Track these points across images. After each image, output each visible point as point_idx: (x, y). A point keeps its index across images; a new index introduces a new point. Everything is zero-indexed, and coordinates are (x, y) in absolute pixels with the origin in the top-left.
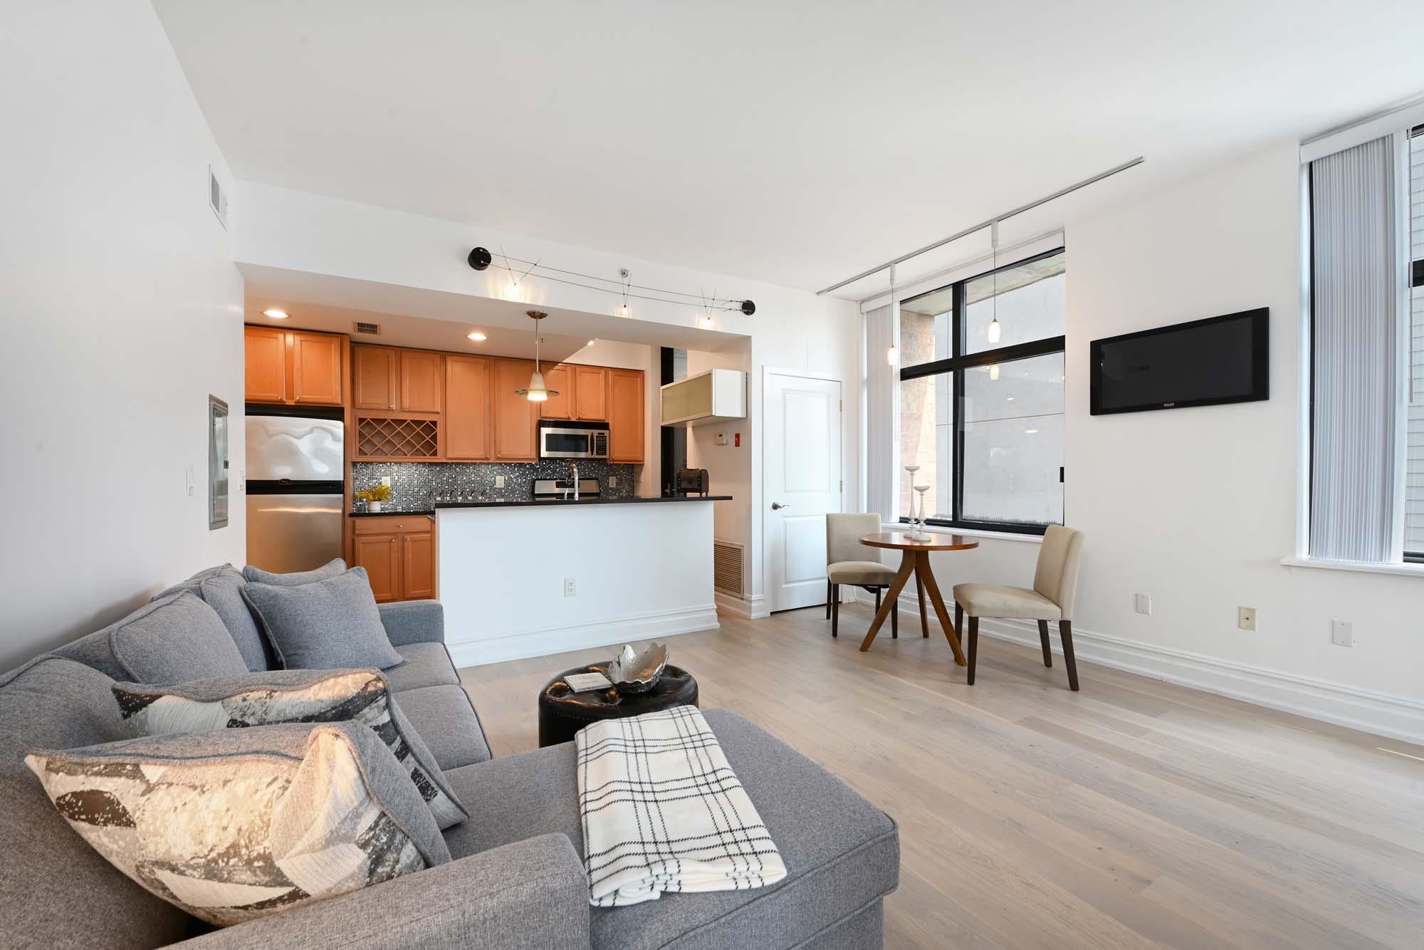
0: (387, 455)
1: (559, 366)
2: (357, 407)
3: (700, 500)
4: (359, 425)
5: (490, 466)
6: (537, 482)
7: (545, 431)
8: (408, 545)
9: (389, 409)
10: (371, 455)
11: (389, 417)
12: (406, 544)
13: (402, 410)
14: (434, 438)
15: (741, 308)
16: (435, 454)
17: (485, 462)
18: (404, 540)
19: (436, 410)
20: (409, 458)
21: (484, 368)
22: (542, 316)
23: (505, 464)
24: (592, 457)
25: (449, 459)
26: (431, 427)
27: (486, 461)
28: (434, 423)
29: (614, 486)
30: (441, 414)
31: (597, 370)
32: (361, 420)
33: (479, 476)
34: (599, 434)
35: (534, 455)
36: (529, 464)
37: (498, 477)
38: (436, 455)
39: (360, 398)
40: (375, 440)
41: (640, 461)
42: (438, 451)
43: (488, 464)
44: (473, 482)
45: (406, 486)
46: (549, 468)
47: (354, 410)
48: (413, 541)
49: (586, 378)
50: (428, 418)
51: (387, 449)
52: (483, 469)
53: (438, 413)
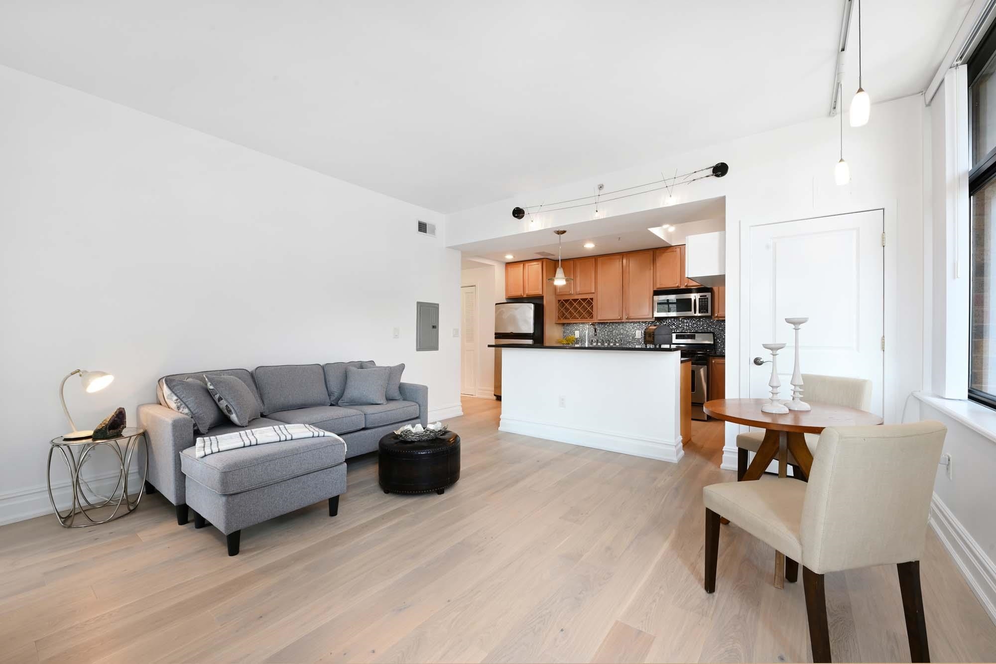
0: (569, 319)
2: (557, 294)
3: (659, 351)
4: (558, 303)
5: (632, 324)
7: (657, 298)
9: (571, 294)
10: (563, 319)
11: (571, 298)
13: (577, 293)
14: (592, 308)
15: (712, 173)
19: (592, 292)
20: (585, 320)
21: (619, 261)
22: (564, 232)
23: (642, 322)
24: (696, 315)
25: (601, 320)
26: (590, 302)
27: (620, 321)
28: (592, 299)
30: (595, 293)
32: (559, 301)
33: (626, 330)
34: (701, 296)
35: (651, 315)
37: (637, 331)
38: (593, 318)
40: (565, 312)
42: (594, 316)
44: (622, 334)
45: (586, 336)
46: (674, 324)
47: (555, 296)
50: (588, 297)
51: (569, 316)
52: (628, 325)
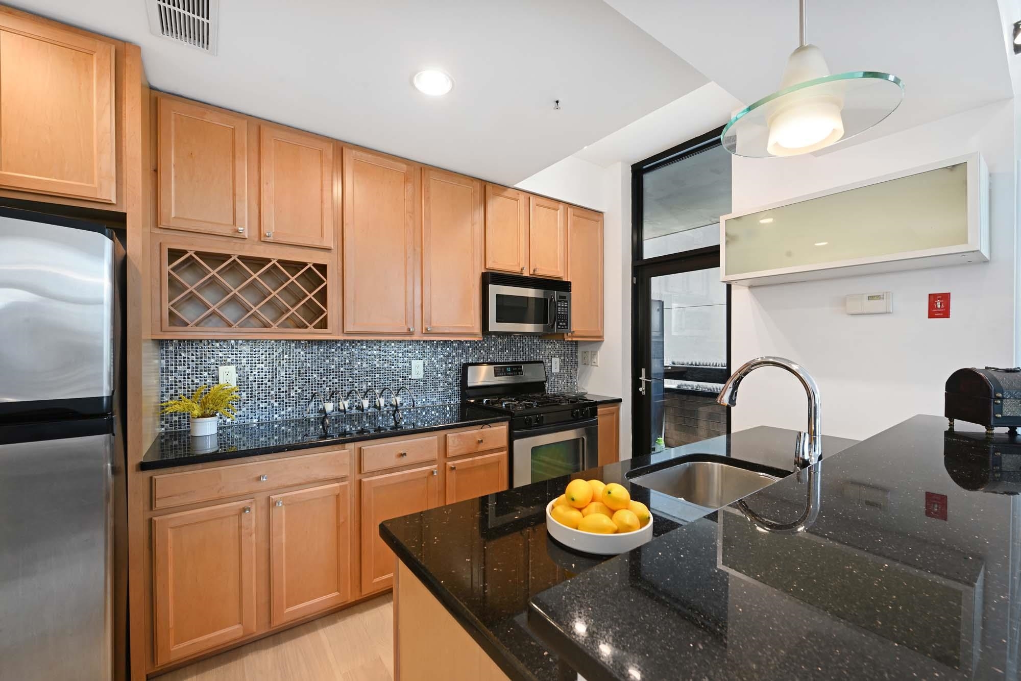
0: (230, 325)
1: (509, 193)
2: (164, 224)
4: (170, 263)
5: (410, 346)
6: (470, 368)
7: (495, 290)
8: (280, 514)
9: (236, 236)
10: (197, 325)
11: (235, 250)
12: (275, 513)
13: (262, 240)
14: (323, 296)
16: (324, 325)
17: (406, 340)
18: (270, 504)
19: (326, 244)
20: (276, 332)
21: (407, 180)
25: (349, 334)
26: (316, 275)
27: (403, 338)
28: (323, 268)
29: (558, 371)
30: (335, 251)
31: (553, 204)
32: (174, 254)
33: (387, 360)
34: (558, 297)
35: (477, 328)
36: (456, 341)
37: (414, 362)
38: (326, 327)
39: (172, 211)
40: (207, 297)
41: (599, 337)
42: (329, 319)
43: (411, 342)
44: (379, 371)
45: (266, 381)
47: (158, 231)
48: (290, 504)
49: (540, 215)
50: (312, 258)
51: (230, 313)
52: (392, 350)
53: (328, 250)
